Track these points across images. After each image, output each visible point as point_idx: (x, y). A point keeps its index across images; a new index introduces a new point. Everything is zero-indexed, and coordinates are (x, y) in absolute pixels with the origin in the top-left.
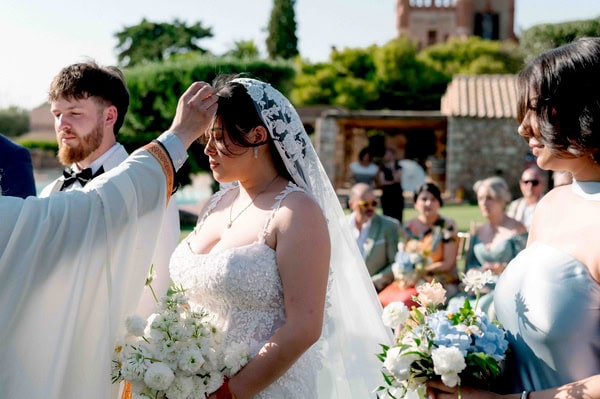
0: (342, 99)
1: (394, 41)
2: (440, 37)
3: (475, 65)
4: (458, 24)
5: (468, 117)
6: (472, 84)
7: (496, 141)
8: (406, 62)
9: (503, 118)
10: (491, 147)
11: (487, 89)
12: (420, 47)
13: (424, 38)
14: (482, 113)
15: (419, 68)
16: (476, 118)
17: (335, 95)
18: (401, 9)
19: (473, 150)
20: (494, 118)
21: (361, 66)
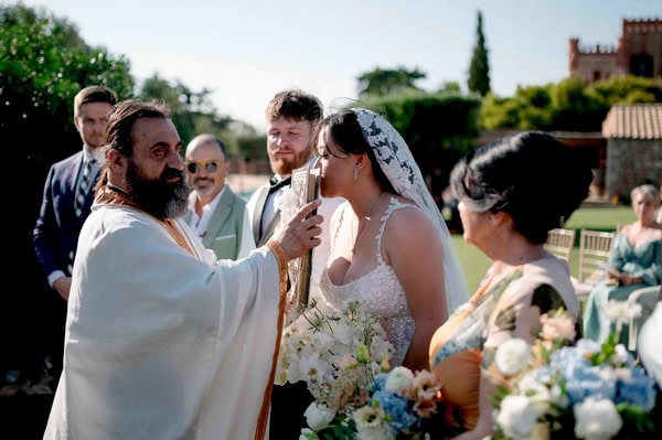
0: (524, 124)
1: (567, 80)
2: (603, 75)
3: (631, 97)
4: (618, 64)
5: (624, 138)
6: (627, 113)
7: (646, 157)
8: (574, 95)
9: (653, 139)
10: (642, 161)
11: (641, 115)
12: (587, 83)
13: (590, 76)
14: (635, 135)
15: (585, 100)
16: (630, 139)
17: (518, 120)
18: (573, 55)
19: (628, 164)
20: (645, 139)
21: (539, 98)
